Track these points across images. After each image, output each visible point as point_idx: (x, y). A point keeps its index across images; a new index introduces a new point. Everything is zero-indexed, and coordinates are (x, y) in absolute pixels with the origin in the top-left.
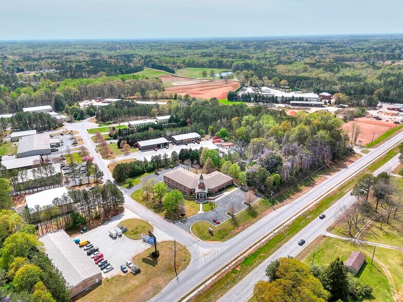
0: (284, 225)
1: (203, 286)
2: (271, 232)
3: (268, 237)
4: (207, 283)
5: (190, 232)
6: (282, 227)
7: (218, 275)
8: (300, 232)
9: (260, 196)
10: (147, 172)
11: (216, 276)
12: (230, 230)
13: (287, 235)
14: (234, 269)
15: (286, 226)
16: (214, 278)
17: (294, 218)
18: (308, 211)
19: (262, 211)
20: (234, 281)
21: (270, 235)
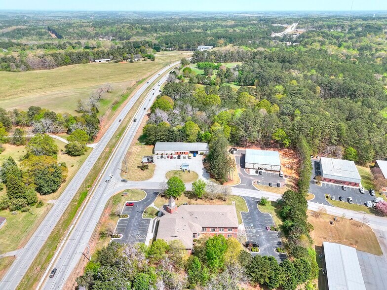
0: (65, 239)
2: (75, 224)
3: (77, 217)
6: (67, 235)
8: (46, 239)
13: (59, 230)
15: (63, 239)
17: (55, 256)
20: (86, 181)
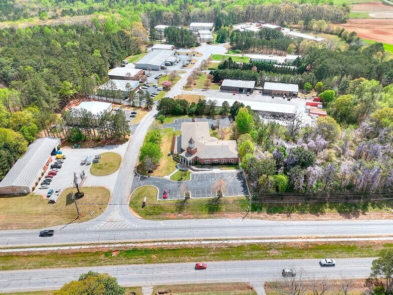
1: (68, 248)
2: (199, 240)
3: (187, 243)
4: (73, 248)
5: (131, 192)
7: (91, 246)
9: (246, 193)
10: (188, 115)
11: (88, 247)
12: (167, 211)
14: (111, 252)
16: (83, 247)
18: (285, 244)
19: (228, 211)
21: (192, 243)
